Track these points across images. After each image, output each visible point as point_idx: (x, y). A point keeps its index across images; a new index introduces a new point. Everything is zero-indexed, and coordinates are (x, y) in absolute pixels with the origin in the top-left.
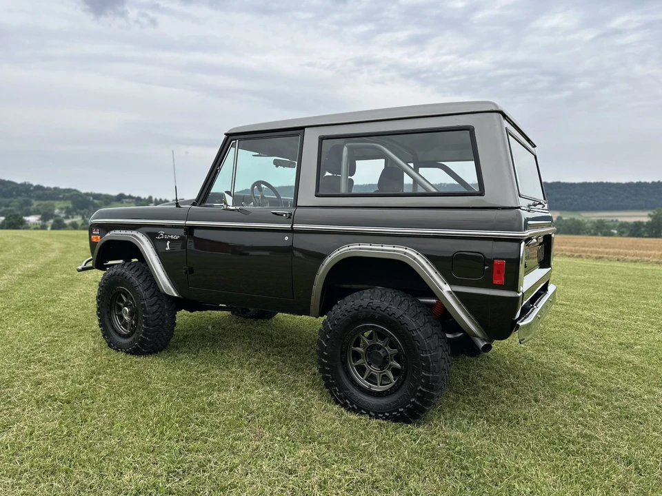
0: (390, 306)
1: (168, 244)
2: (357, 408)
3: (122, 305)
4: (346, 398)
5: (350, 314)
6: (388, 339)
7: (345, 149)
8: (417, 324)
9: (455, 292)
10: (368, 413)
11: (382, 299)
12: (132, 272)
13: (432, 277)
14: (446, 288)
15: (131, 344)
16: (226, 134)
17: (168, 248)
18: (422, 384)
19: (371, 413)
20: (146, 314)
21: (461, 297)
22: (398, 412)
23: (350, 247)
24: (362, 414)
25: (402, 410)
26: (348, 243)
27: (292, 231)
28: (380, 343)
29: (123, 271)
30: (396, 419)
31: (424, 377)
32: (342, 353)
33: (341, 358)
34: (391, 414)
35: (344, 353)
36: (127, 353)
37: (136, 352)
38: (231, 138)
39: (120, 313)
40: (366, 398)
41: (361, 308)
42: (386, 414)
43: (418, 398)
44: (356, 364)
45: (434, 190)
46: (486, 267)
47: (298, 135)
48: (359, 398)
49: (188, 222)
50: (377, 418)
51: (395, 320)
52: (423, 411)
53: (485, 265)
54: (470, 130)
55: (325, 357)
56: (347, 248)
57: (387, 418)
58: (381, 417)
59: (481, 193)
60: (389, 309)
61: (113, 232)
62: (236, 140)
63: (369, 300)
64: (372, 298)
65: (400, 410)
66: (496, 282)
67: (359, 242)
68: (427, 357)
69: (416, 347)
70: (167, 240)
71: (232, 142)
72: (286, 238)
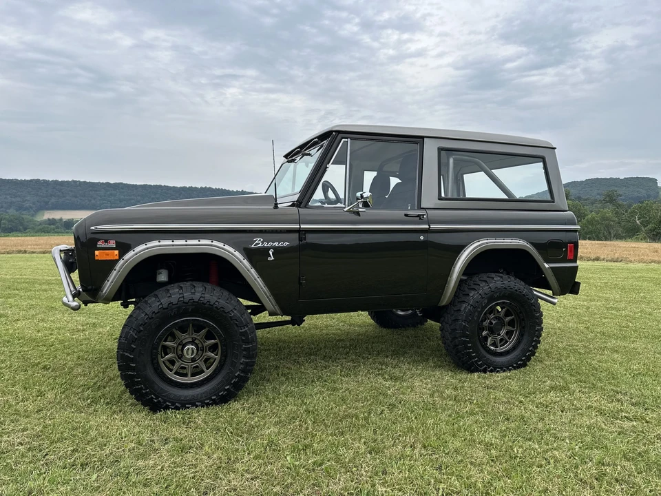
1: (271, 253)
2: (496, 368)
5: (488, 296)
7: (451, 161)
9: (551, 268)
13: (538, 258)
14: (547, 266)
15: (214, 392)
17: (271, 258)
21: (553, 270)
22: (521, 360)
23: (481, 242)
25: (524, 358)
27: (428, 231)
30: (519, 367)
34: (516, 364)
38: (340, 135)
40: (497, 359)
41: (496, 289)
42: (514, 365)
46: (564, 249)
49: (303, 226)
54: (543, 158)
55: (467, 336)
59: (553, 201)
61: (156, 243)
62: (347, 138)
63: (500, 282)
64: (502, 280)
66: (569, 258)
70: (269, 249)
71: (343, 140)
72: (422, 238)
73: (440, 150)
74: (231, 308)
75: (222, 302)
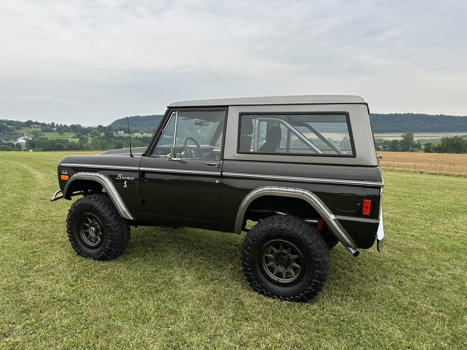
0: (293, 228)
1: (125, 183)
2: (272, 295)
3: (87, 225)
4: (262, 288)
5: (265, 233)
6: (290, 248)
7: (258, 122)
8: (312, 240)
9: (338, 220)
10: (278, 297)
11: (288, 224)
12: (99, 203)
13: (322, 209)
14: (332, 217)
15: (98, 253)
16: (168, 107)
17: (125, 186)
18: (315, 279)
19: (281, 297)
20: (112, 232)
21: (342, 223)
22: (299, 296)
23: (264, 189)
24: (274, 298)
25: (302, 294)
26: (263, 186)
27: (221, 177)
28: (285, 251)
29: (91, 202)
30: (298, 301)
31: (317, 273)
32: (259, 258)
33: (259, 261)
35: (260, 258)
36: (95, 259)
37: (103, 259)
38: (172, 110)
39: (86, 231)
40: (277, 287)
41: (273, 229)
42: (291, 297)
43: (313, 287)
44: (268, 265)
45: (321, 153)
46: (358, 204)
47: (223, 110)
48: (272, 287)
49: (141, 168)
50: (285, 300)
51: (297, 237)
52: (316, 294)
53: (358, 203)
54: (346, 115)
55: (248, 262)
56: (262, 189)
57: (292, 300)
58: (287, 300)
59: (354, 156)
60: (292, 230)
61: (79, 173)
62: (176, 111)
63: (278, 224)
64: (280, 222)
65: (301, 294)
66: (365, 213)
67: (271, 185)
68: (319, 261)
69: (312, 254)
70: (124, 181)
71: (173, 112)
72: (217, 181)
73: (241, 114)
74: (104, 211)
75: (100, 208)
